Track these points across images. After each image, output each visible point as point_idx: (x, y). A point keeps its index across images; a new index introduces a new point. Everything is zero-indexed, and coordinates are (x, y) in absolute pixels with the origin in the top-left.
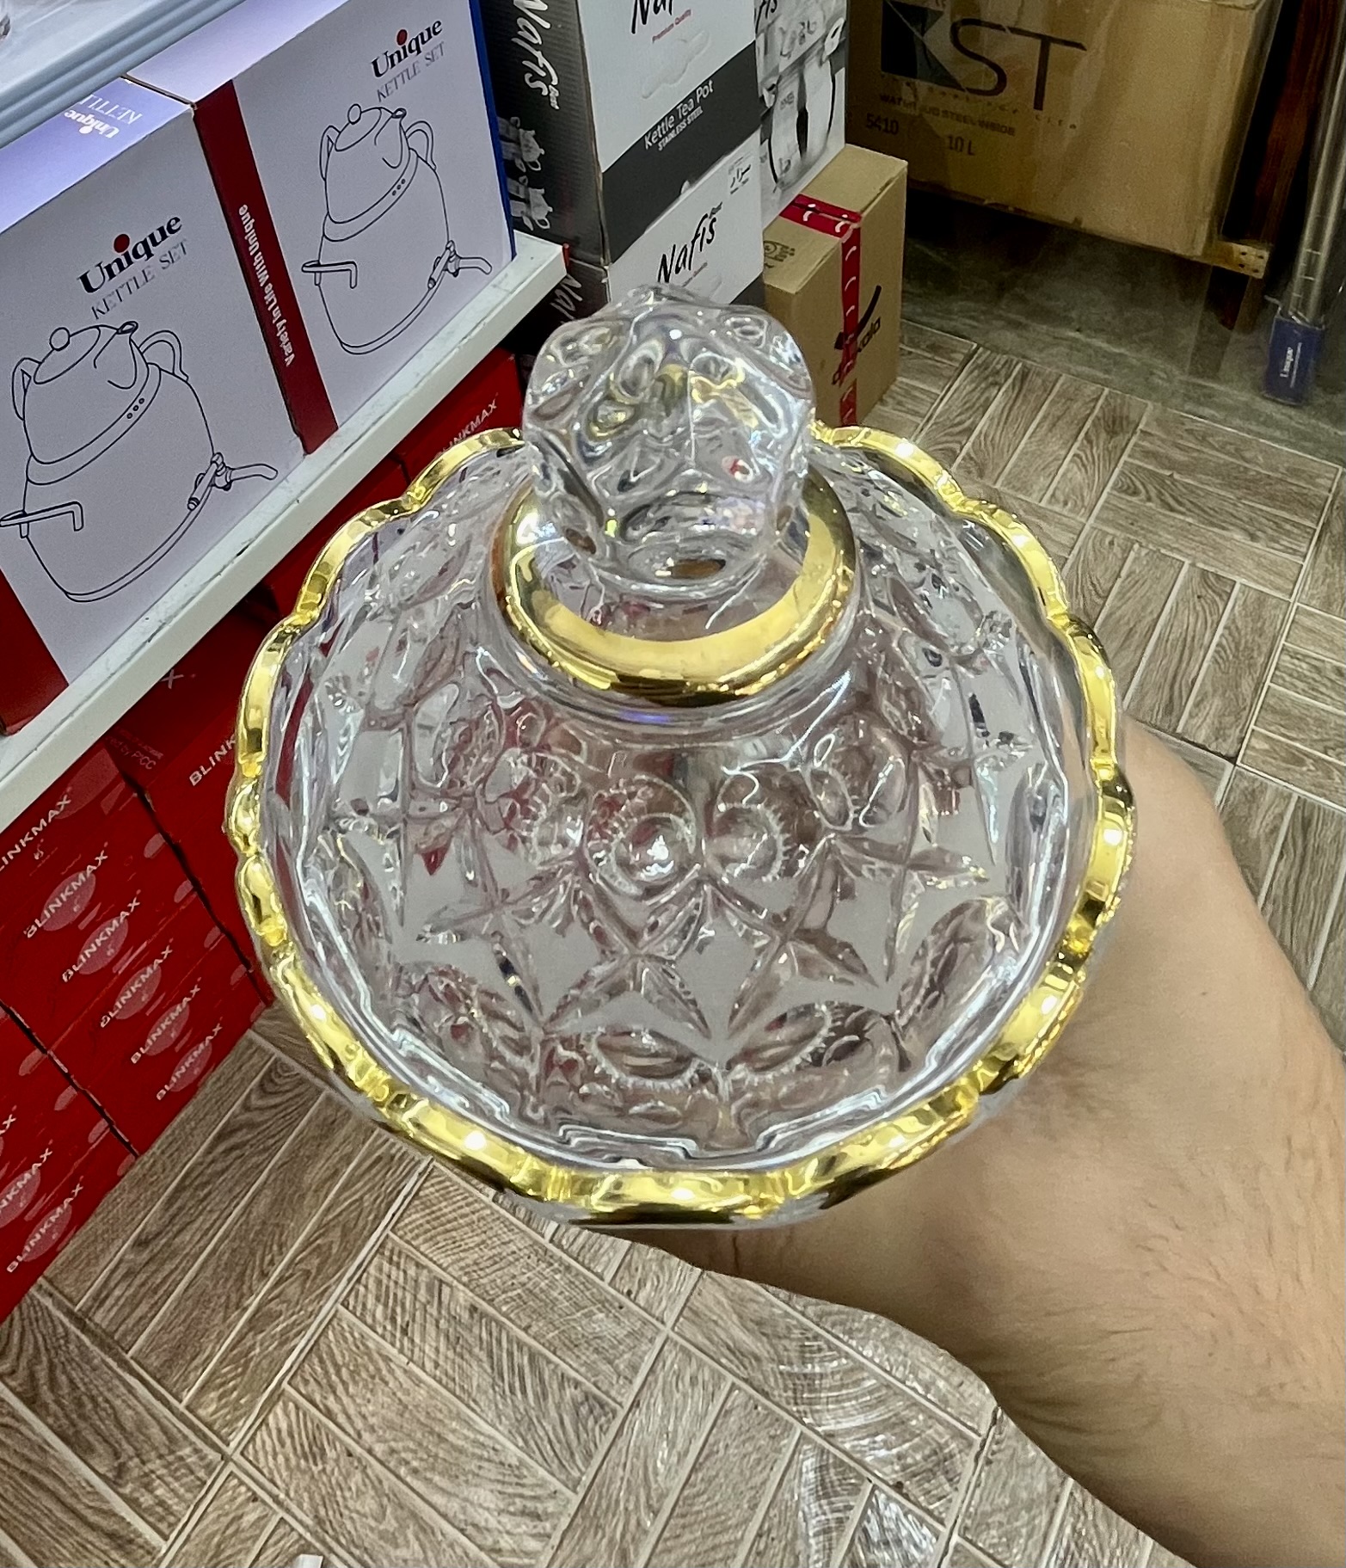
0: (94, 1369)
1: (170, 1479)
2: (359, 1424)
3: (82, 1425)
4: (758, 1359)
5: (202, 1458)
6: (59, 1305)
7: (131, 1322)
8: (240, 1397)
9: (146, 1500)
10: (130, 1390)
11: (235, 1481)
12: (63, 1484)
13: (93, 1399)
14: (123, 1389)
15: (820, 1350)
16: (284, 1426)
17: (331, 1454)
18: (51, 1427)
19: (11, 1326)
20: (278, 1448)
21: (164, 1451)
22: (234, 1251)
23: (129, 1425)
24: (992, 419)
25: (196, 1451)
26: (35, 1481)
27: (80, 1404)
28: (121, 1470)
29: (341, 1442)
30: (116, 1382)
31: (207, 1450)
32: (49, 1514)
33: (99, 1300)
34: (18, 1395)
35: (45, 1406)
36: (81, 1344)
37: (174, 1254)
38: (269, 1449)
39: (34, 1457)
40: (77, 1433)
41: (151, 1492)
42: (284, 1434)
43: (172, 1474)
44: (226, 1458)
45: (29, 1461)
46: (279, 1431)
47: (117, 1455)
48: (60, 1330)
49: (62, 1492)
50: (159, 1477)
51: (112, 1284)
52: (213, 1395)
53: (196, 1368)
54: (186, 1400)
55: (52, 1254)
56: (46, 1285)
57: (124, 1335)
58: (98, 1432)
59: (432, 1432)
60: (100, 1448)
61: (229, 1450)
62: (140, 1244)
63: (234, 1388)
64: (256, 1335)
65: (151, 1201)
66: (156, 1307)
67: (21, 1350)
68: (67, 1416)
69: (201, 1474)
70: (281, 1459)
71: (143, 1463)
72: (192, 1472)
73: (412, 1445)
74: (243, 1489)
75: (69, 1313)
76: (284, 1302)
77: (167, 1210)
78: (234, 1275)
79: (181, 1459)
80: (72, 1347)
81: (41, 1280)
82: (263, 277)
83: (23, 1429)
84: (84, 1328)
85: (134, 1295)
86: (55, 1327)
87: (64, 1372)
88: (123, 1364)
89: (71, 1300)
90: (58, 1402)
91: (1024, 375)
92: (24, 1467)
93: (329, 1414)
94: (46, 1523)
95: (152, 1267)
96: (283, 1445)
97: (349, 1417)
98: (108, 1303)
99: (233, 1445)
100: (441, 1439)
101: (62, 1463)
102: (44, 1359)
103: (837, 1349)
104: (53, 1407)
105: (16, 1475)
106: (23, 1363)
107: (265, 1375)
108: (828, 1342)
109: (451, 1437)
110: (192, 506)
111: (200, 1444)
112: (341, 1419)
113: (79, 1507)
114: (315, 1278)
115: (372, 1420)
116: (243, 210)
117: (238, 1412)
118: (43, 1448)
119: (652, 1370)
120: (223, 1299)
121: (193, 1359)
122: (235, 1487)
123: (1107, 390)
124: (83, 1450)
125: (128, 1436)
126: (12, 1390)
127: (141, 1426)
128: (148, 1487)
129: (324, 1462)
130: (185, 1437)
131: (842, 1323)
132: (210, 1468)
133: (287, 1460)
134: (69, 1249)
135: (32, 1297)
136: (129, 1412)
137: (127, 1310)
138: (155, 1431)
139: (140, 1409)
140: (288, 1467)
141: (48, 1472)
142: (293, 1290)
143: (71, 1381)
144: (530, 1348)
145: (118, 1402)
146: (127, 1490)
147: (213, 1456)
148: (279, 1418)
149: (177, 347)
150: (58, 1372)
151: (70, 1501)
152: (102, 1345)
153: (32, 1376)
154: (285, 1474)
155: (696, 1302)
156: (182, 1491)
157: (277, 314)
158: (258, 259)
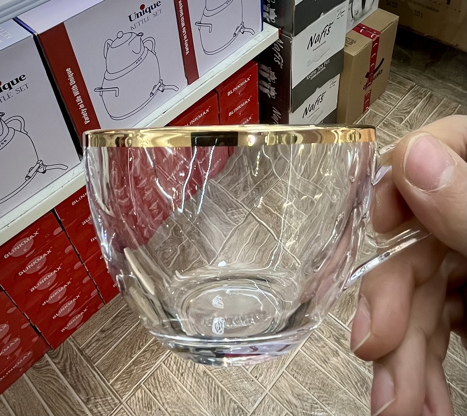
0: (84, 367)
1: (103, 406)
2: (164, 401)
3: (78, 383)
4: (296, 407)
5: (114, 401)
6: (75, 345)
7: (96, 355)
8: (127, 385)
9: (95, 410)
10: (94, 376)
11: (123, 411)
12: (71, 400)
13: (82, 376)
14: (92, 375)
15: (317, 408)
16: (140, 397)
17: (154, 408)
18: (68, 382)
19: (60, 348)
20: (138, 403)
21: (102, 397)
22: (131, 339)
23: (92, 387)
24: (417, 109)
25: (112, 399)
26: (62, 397)
27: (78, 377)
28: (88, 400)
29: (158, 405)
30: (90, 372)
31: (115, 399)
32: (65, 409)
33: (88, 346)
34: (60, 370)
35: (68, 375)
36: (80, 359)
37: (112, 337)
38: (135, 402)
39: (62, 390)
40: (76, 385)
41: (97, 408)
42: (140, 399)
43: (104, 404)
44: (121, 403)
45: (61, 391)
46: (139, 398)
47: (88, 395)
48: (75, 353)
49: (70, 403)
50: (100, 404)
51: (92, 342)
52: (120, 382)
53: (115, 373)
54: (110, 383)
55: (75, 329)
56: (72, 338)
57: (94, 358)
58: (82, 386)
59: (187, 408)
60: (83, 391)
61: (122, 401)
62: (103, 331)
63: (126, 382)
64: (134, 367)
65: (108, 319)
66: (105, 352)
67: (62, 357)
68: (74, 380)
69: (113, 406)
70: (138, 407)
71: (95, 399)
72: (110, 405)
73: (179, 411)
74: (125, 413)
75: (78, 349)
76: (144, 358)
77: (112, 322)
78: (130, 346)
79: (107, 400)
80: (78, 359)
81: (71, 336)
82: (183, 24)
83: (60, 381)
84: (82, 354)
85: (99, 347)
86: (73, 353)
87: (74, 366)
88: (93, 367)
89: (79, 345)
90: (72, 375)
91: (431, 96)
92: (59, 392)
93: (155, 395)
94: (64, 411)
95: (106, 339)
96: (139, 402)
97: (161, 398)
98: (90, 348)
99: (124, 399)
100: (190, 411)
101: (71, 394)
102: (69, 361)
103: (324, 409)
104: (70, 376)
105: (57, 395)
106: (62, 361)
107: (136, 380)
108: (320, 406)
109: (192, 411)
110: (151, 95)
111: (114, 397)
112: (158, 398)
113: (74, 408)
114: (155, 353)
115: (168, 401)
116: (180, 2)
117: (126, 389)
118: (65, 388)
119: (261, 403)
120: (126, 354)
121: (114, 370)
122: (123, 412)
123: (460, 105)
124: (78, 392)
125: (92, 390)
126: (58, 368)
127: (96, 388)
128: (96, 407)
129: (151, 410)
130: (109, 394)
131: (326, 401)
132: (115, 405)
133: (140, 407)
134: (81, 329)
135: (67, 342)
136: (93, 383)
137: (96, 351)
138: (100, 390)
139: (96, 382)
140: (140, 410)
141: (66, 395)
142: (148, 355)
143: (76, 369)
144: (221, 388)
145: (90, 379)
146: (89, 406)
147: (117, 401)
148: (139, 394)
149: (154, 44)
150: (73, 366)
151: (72, 406)
152: (87, 360)
153: (65, 365)
154: (139, 411)
155: (278, 384)
156: (106, 410)
157: (185, 37)
158: (182, 19)
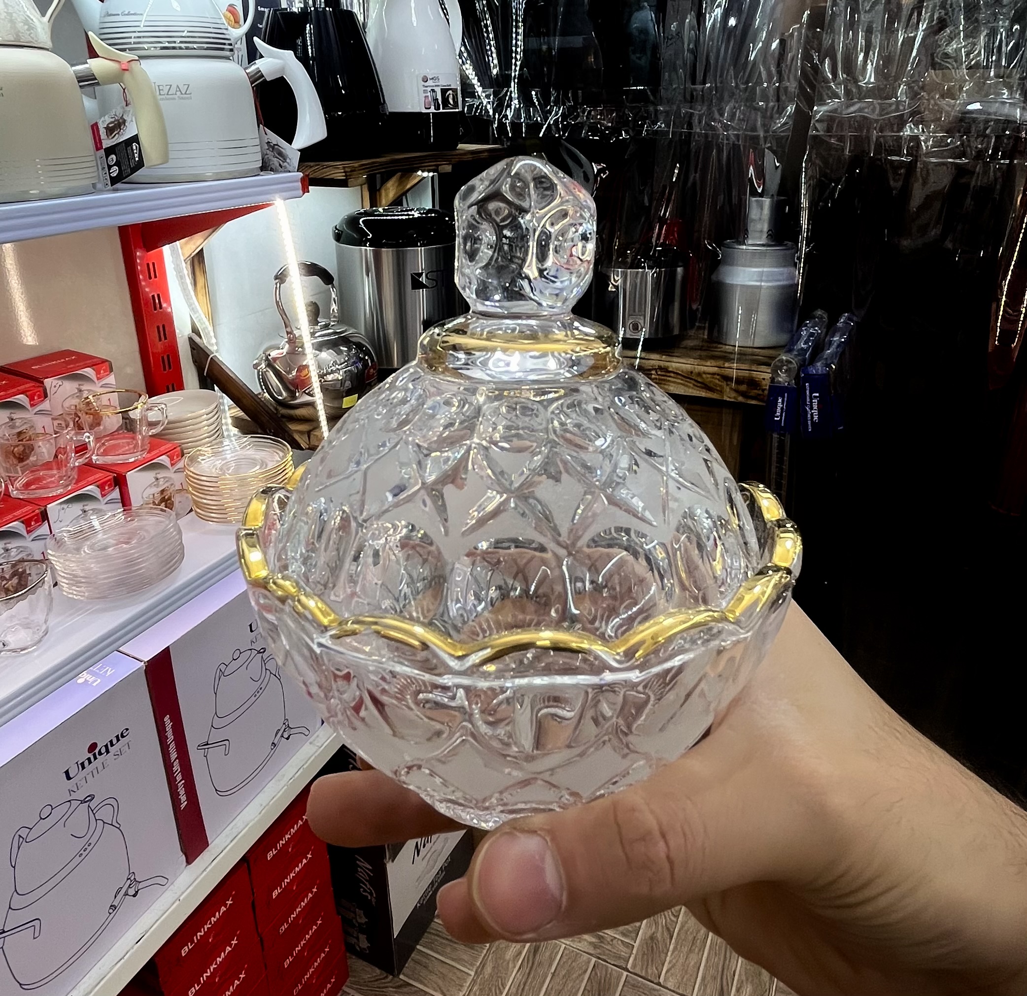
82: (174, 756)
110: (111, 911)
116: (167, 719)
149: (116, 810)
157: (179, 778)
158: (172, 747)
